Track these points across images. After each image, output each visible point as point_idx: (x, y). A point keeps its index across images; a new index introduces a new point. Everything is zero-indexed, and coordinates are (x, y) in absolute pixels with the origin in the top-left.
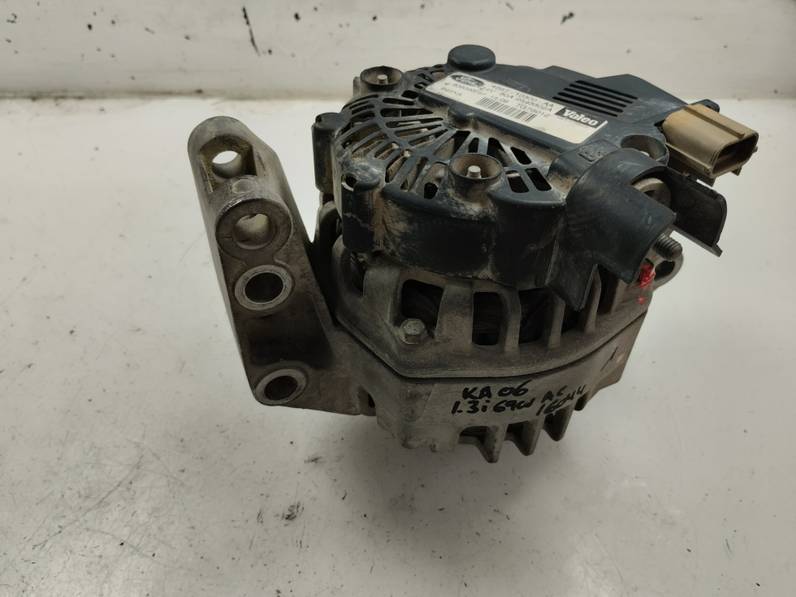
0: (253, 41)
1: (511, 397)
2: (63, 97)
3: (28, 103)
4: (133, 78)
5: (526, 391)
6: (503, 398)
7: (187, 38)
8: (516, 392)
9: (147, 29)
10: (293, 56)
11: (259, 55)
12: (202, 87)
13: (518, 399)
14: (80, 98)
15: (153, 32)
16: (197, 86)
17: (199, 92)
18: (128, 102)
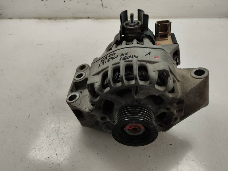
0: (102, 5)
1: (112, 56)
2: (57, 19)
3: (48, 20)
4: (73, 14)
5: (115, 54)
6: (110, 57)
7: (87, 4)
8: (113, 55)
9: (78, 2)
10: (111, 8)
11: (103, 8)
12: (89, 17)
13: (113, 56)
14: (61, 19)
15: (79, 3)
16: (88, 16)
17: (88, 18)
18: (72, 20)
